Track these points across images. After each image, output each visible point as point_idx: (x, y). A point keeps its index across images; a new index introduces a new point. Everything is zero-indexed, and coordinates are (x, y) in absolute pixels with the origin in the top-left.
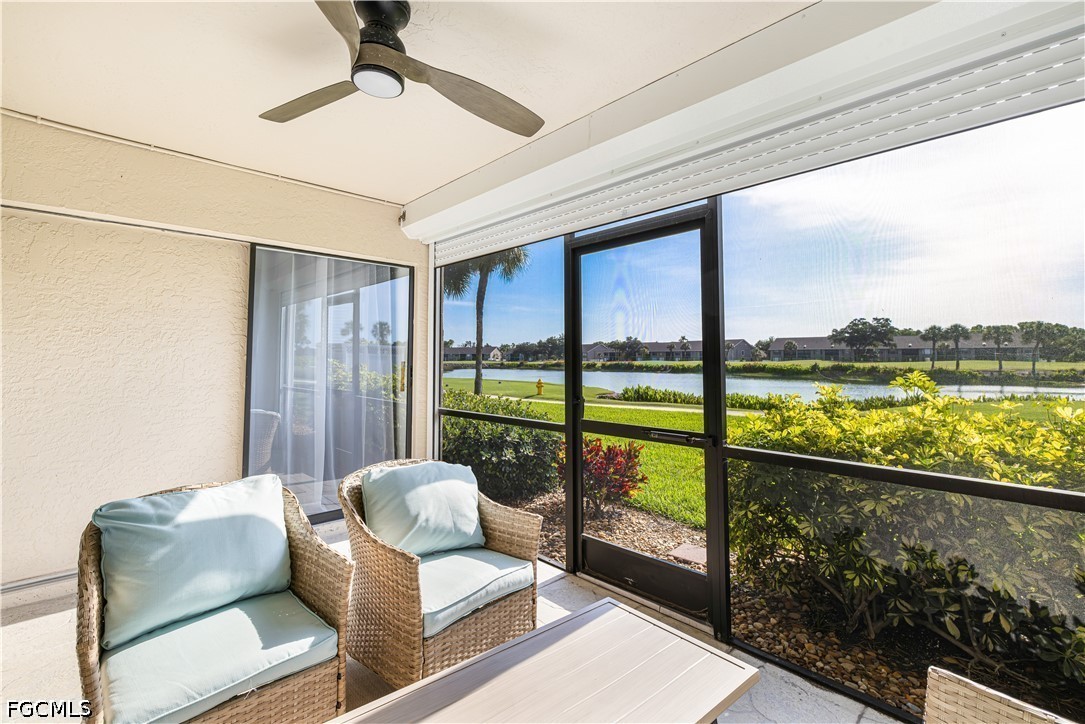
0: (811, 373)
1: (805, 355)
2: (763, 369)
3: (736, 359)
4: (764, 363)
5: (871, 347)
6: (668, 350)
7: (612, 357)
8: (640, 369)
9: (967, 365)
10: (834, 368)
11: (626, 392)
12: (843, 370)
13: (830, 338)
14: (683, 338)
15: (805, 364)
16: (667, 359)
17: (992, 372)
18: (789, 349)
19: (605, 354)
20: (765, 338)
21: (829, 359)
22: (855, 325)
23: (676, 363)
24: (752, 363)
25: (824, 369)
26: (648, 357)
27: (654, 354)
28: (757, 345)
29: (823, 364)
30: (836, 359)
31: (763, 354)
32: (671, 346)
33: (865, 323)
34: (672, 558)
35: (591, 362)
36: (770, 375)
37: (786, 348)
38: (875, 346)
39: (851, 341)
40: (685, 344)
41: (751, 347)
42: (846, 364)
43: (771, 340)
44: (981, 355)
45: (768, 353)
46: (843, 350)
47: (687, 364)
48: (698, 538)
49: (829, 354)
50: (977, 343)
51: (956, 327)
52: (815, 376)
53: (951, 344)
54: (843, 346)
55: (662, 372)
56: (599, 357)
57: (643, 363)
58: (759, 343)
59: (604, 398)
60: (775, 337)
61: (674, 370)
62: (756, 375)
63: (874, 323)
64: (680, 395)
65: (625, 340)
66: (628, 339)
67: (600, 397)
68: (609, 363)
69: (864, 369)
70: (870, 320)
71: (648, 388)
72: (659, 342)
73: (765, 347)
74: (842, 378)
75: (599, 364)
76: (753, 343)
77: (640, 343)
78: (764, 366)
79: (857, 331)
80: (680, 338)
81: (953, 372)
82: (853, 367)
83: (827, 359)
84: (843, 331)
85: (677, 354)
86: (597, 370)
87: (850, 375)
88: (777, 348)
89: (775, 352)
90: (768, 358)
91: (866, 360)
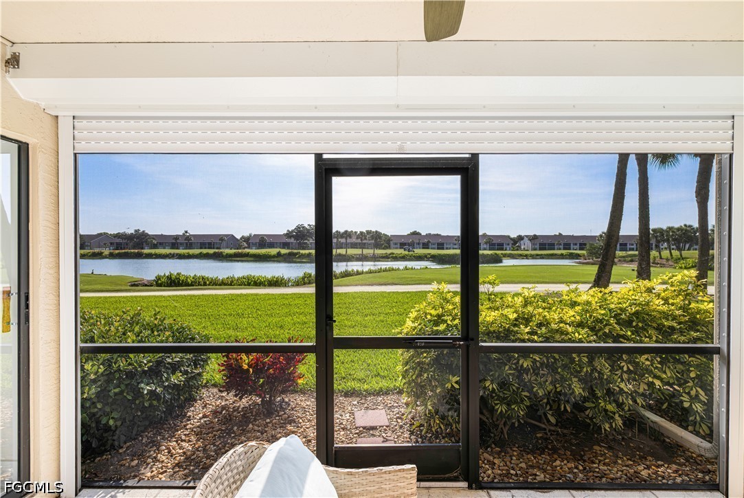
0: (277, 257)
1: (271, 245)
2: (247, 255)
3: (227, 248)
4: (247, 251)
5: (306, 241)
6: (174, 241)
7: (118, 246)
8: (150, 256)
9: (351, 251)
10: (290, 254)
11: (159, 279)
12: (294, 255)
13: (285, 235)
14: (186, 232)
15: (273, 251)
16: (172, 248)
17: (359, 255)
18: (263, 241)
19: (111, 244)
20: (246, 234)
22: (299, 228)
23: (181, 251)
24: (240, 251)
25: (284, 254)
26: (155, 246)
27: (161, 244)
28: (241, 239)
29: (284, 251)
30: (288, 248)
31: (245, 245)
32: (176, 237)
33: (304, 227)
34: (361, 429)
35: (97, 250)
36: (252, 259)
37: (260, 241)
38: (308, 240)
39: (296, 237)
40: (188, 237)
41: (237, 239)
42: (296, 251)
43: (250, 235)
44: (354, 246)
45: (249, 245)
46: (292, 243)
47: (191, 252)
48: (355, 403)
49: (285, 245)
50: (354, 240)
51: (346, 231)
52: (279, 259)
53: (343, 240)
54: (292, 240)
55: (170, 258)
56: (105, 246)
57: (153, 251)
58: (243, 237)
59: (137, 285)
60: (253, 234)
61: (181, 257)
62: (243, 259)
63: (308, 227)
64: (208, 278)
65: (133, 232)
66: (136, 231)
67: (132, 286)
68: (117, 251)
70: (306, 226)
71: (178, 274)
72: (164, 234)
73: (247, 240)
74: (294, 260)
75: (106, 252)
76: (239, 237)
77: (147, 235)
78: (248, 253)
79: (300, 232)
80: (183, 232)
81: (344, 256)
82: (299, 253)
83: (284, 248)
84: (293, 231)
85: (181, 244)
86: (105, 257)
87: (298, 257)
88: (254, 241)
89: (253, 244)
90: (249, 247)
91: (304, 249)
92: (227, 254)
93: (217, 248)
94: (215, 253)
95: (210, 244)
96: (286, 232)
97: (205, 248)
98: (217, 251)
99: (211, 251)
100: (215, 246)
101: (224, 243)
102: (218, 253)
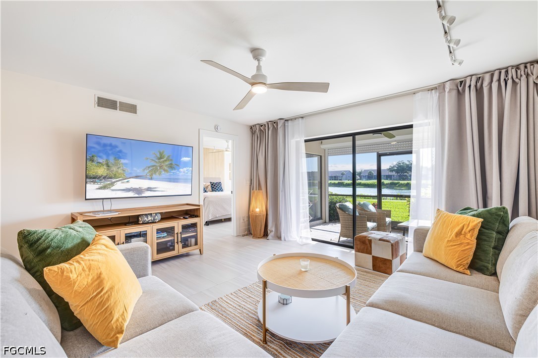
5: (405, 174)
10: (391, 184)
12: (395, 184)
21: (388, 179)
22: (399, 164)
25: (387, 184)
30: (391, 179)
31: (359, 177)
33: (403, 163)
37: (369, 174)
39: (397, 171)
42: (396, 182)
43: (362, 171)
46: (394, 175)
49: (388, 177)
54: (394, 173)
69: (404, 184)
70: (406, 162)
73: (359, 174)
74: (395, 188)
79: (400, 166)
82: (399, 183)
84: (394, 167)
88: (364, 175)
89: (363, 177)
90: (361, 179)
91: (404, 180)
92: (346, 183)
93: (340, 180)
94: (339, 183)
95: (335, 177)
96: (388, 168)
97: (333, 180)
98: (340, 181)
99: (337, 182)
100: (339, 178)
101: (344, 176)
102: (341, 183)
